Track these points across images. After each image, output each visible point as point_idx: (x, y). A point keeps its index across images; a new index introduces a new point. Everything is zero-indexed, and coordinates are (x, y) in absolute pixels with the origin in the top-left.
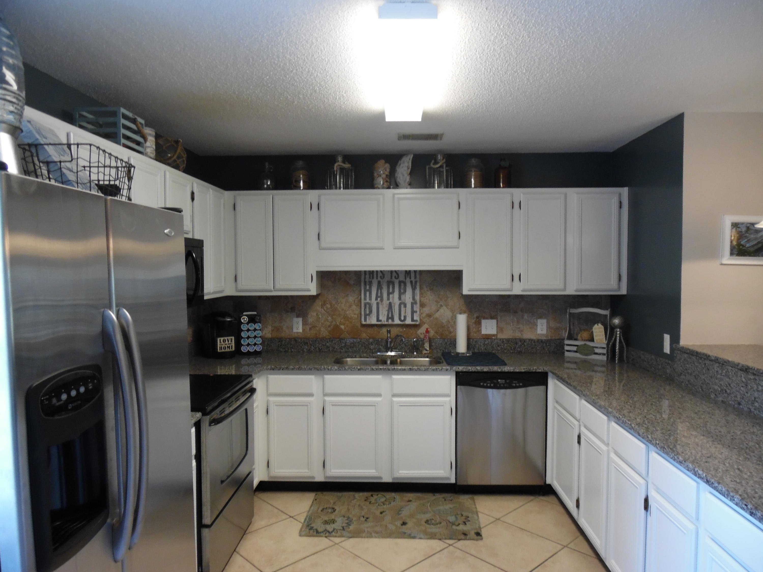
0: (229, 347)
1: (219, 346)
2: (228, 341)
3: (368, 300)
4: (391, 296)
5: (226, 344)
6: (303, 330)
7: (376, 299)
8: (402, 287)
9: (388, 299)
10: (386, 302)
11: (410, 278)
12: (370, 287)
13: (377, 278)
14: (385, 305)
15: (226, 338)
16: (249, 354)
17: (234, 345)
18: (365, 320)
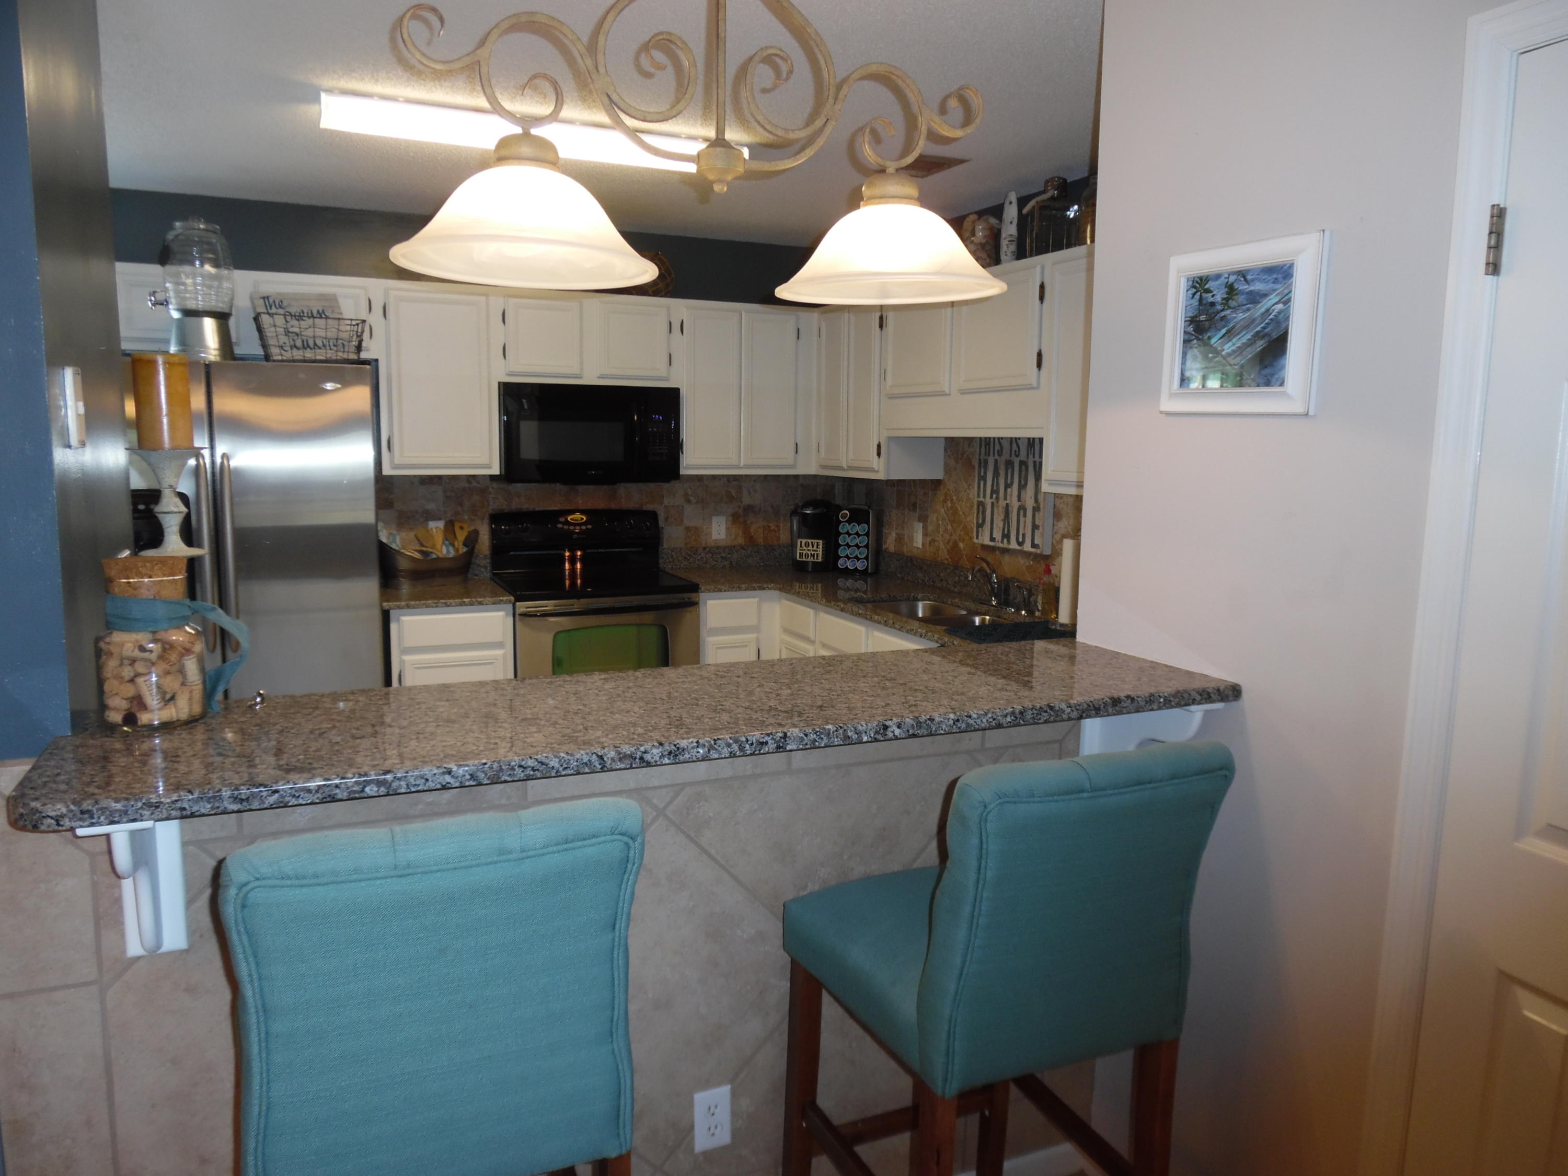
0: (813, 555)
1: (798, 551)
2: (813, 547)
3: (981, 499)
4: (1009, 490)
5: (809, 550)
6: (923, 544)
7: (991, 497)
8: (1023, 473)
9: (1005, 499)
10: (1002, 503)
11: (1034, 457)
12: (985, 473)
13: (994, 456)
14: (1001, 509)
15: (810, 541)
16: (846, 572)
17: (821, 553)
18: (977, 538)
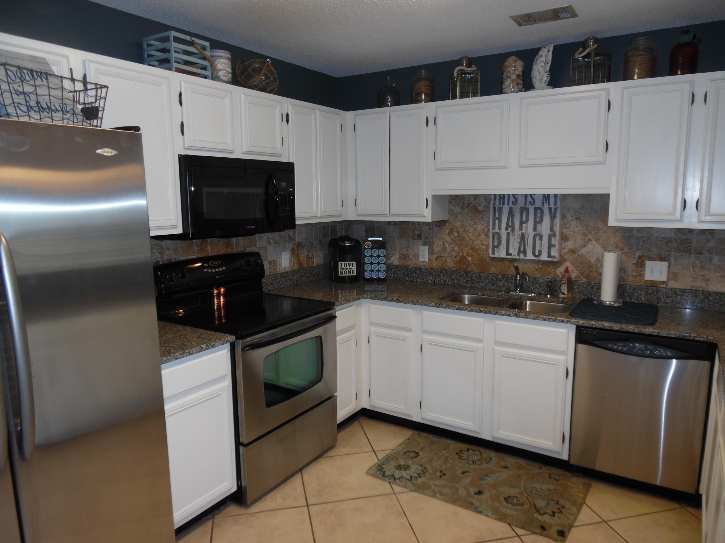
0: (349, 272)
1: (339, 270)
2: (349, 266)
3: (497, 230)
4: (524, 225)
5: (347, 269)
6: (429, 260)
7: (507, 229)
8: (539, 215)
9: (521, 229)
10: (518, 232)
11: (549, 204)
12: (500, 215)
13: (508, 204)
14: (516, 236)
15: (347, 263)
16: (371, 280)
17: (355, 270)
18: (493, 253)
